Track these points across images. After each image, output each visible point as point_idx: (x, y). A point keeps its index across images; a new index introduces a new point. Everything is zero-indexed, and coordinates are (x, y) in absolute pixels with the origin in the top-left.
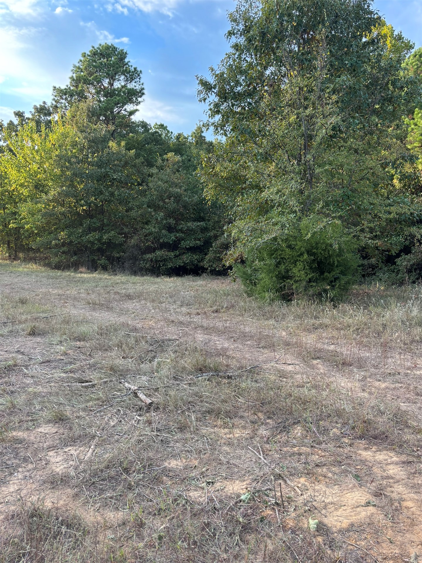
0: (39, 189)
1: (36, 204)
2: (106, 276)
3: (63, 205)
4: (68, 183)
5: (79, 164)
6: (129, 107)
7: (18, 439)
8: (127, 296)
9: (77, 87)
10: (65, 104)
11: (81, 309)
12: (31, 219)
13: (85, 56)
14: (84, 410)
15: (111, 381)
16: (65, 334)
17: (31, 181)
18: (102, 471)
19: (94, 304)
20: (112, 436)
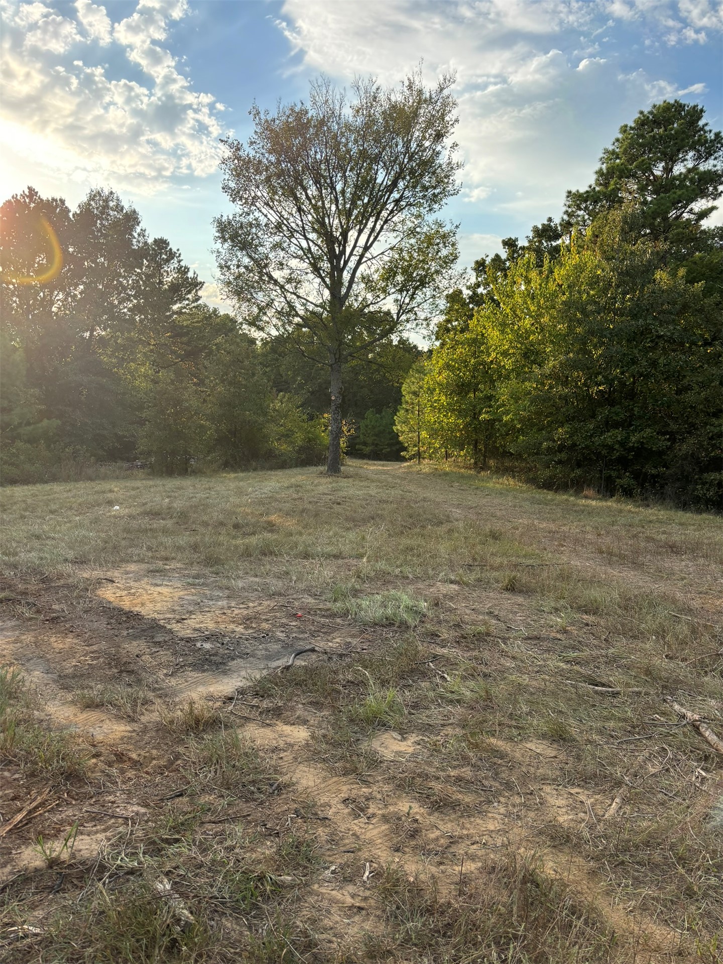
0: (528, 357)
1: (523, 382)
2: (630, 507)
3: (565, 383)
4: (577, 347)
5: (599, 314)
6: (699, 205)
7: (497, 751)
8: (671, 547)
9: (606, 185)
10: (584, 218)
11: (588, 559)
12: (512, 407)
13: (625, 131)
14: (600, 732)
15: (647, 694)
16: (564, 598)
17: (519, 346)
18: (637, 847)
19: (611, 554)
20: (651, 791)
